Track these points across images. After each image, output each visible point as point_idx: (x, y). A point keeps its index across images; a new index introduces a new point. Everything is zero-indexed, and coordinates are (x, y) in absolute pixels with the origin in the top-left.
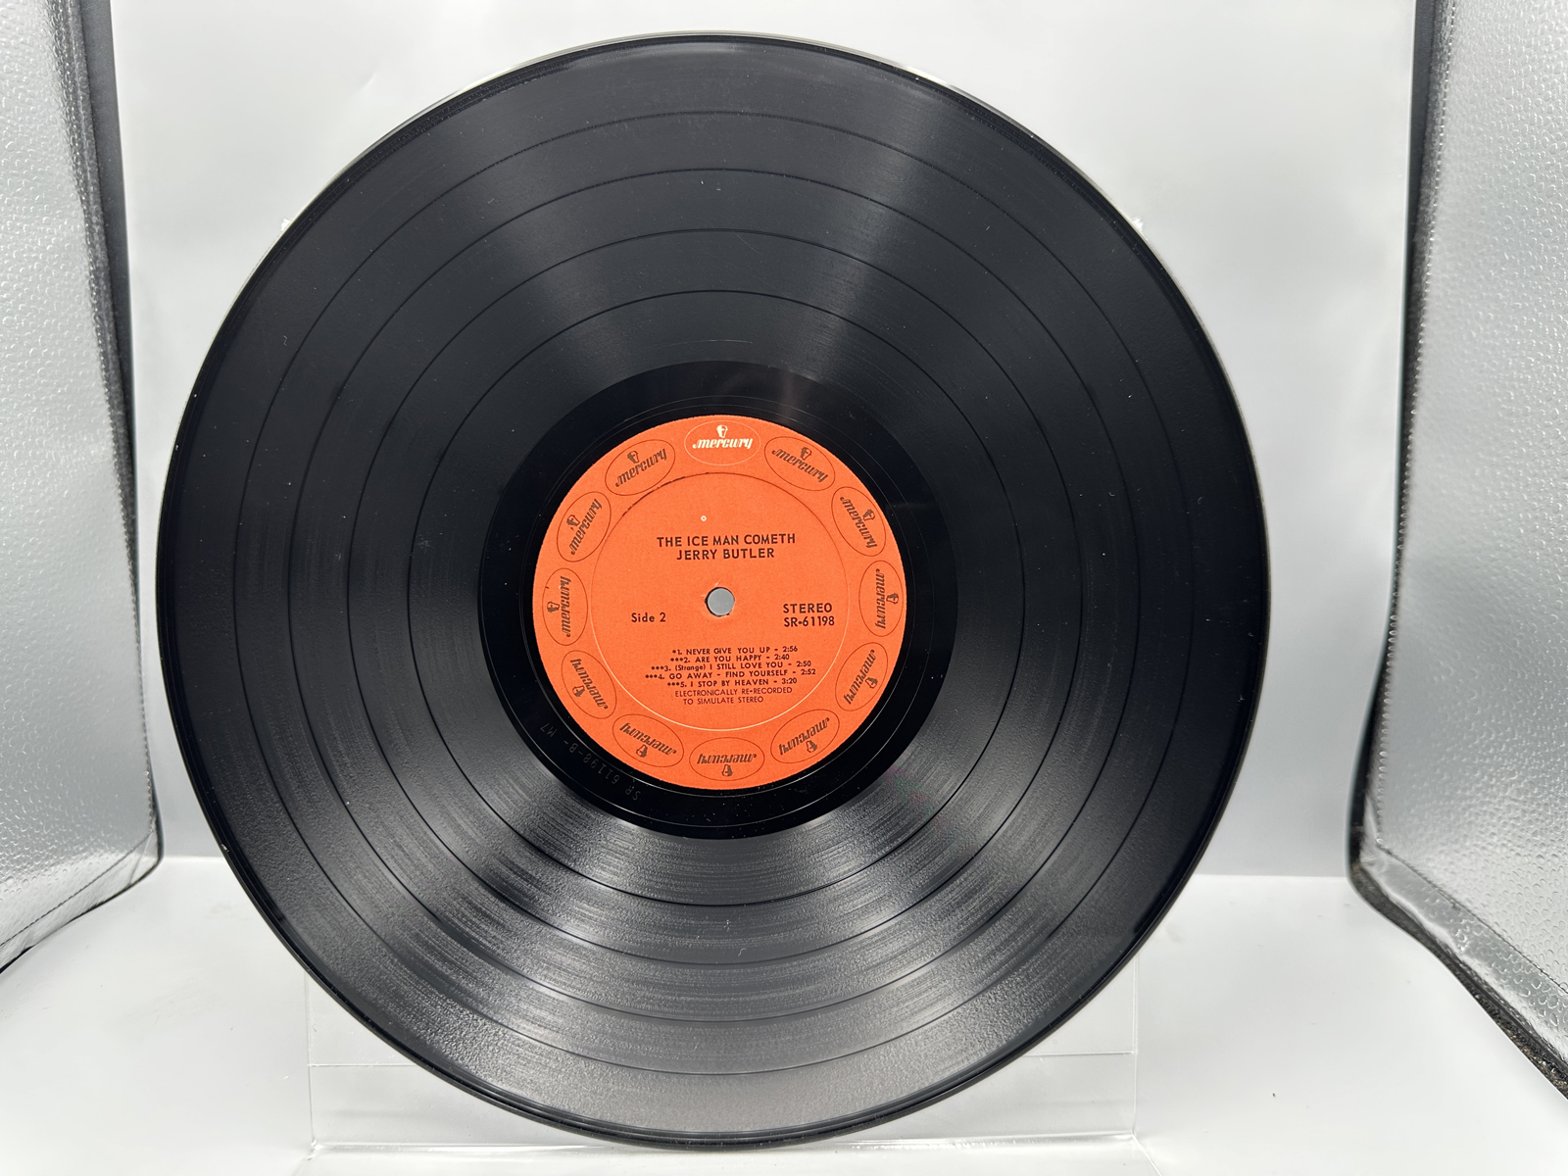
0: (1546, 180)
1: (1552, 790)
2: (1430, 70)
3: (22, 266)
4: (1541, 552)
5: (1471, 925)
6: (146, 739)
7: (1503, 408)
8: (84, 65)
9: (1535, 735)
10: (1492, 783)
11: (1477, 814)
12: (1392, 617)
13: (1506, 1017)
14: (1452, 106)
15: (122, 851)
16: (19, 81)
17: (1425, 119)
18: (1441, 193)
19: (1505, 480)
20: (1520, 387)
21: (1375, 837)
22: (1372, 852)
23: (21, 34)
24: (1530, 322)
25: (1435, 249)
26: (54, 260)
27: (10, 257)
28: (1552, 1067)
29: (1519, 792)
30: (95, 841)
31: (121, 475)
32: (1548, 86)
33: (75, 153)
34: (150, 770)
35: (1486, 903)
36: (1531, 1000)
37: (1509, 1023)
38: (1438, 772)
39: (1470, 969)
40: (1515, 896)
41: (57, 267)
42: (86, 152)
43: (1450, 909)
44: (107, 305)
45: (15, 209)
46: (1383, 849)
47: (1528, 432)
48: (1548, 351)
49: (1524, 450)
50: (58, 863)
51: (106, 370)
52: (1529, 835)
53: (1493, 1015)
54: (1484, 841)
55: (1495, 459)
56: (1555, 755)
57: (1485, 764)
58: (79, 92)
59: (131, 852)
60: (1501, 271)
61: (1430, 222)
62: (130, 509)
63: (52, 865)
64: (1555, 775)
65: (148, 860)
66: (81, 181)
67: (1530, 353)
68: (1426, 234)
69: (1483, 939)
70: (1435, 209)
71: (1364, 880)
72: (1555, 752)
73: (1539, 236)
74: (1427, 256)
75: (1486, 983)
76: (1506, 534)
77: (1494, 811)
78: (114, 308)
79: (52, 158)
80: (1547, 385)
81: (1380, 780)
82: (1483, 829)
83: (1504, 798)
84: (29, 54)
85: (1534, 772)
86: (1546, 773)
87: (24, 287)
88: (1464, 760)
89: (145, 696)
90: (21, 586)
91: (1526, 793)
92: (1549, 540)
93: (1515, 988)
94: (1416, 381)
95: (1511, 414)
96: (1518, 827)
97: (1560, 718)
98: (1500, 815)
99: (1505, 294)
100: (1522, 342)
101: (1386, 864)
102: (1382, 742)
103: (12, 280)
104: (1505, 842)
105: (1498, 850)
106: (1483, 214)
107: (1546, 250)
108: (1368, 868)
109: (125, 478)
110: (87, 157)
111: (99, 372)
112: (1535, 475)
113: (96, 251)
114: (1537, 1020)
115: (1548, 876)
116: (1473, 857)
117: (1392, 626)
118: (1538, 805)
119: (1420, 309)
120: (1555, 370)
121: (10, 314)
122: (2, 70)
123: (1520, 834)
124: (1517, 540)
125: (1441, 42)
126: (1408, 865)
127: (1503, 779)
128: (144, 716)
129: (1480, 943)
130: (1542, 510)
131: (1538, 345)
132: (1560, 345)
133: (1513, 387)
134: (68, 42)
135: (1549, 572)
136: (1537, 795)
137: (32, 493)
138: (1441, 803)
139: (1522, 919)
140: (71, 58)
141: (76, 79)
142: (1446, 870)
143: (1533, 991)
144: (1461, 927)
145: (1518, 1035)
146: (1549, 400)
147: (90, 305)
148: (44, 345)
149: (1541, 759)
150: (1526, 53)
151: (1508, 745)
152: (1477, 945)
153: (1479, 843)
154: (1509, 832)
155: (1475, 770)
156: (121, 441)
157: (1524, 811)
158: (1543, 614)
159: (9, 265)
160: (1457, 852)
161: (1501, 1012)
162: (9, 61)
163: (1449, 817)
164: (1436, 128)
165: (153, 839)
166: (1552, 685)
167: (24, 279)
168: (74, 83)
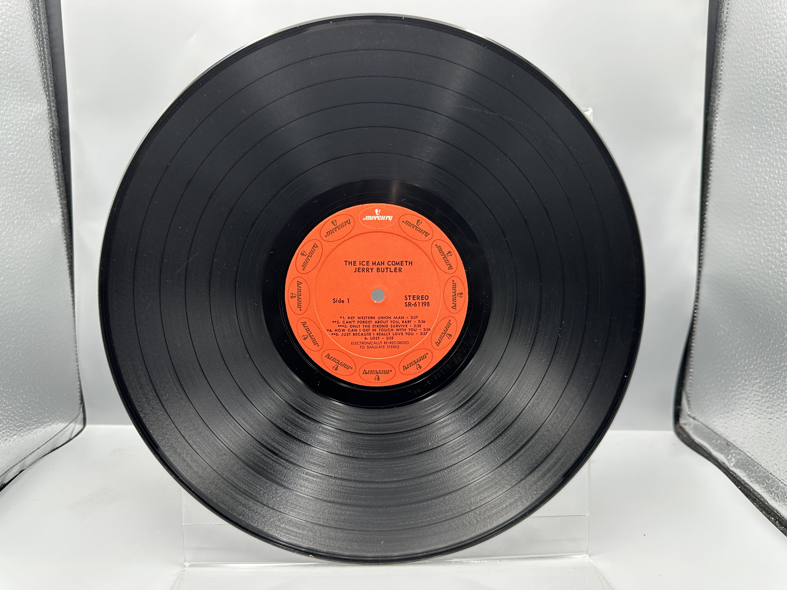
0: (774, 90)
1: (777, 387)
3: (18, 128)
4: (772, 271)
5: (735, 453)
6: (78, 366)
7: (753, 202)
8: (46, 27)
9: (768, 359)
10: (746, 383)
11: (739, 399)
12: (696, 304)
13: (754, 497)
14: (727, 54)
15: (67, 422)
16: (16, 34)
17: (713, 60)
18: (721, 96)
19: (754, 236)
20: (761, 191)
21: (687, 411)
22: (685, 418)
23: (17, 10)
24: (766, 160)
25: (718, 124)
26: (33, 125)
27: (12, 123)
28: (777, 520)
29: (760, 388)
30: (55, 416)
31: (65, 233)
32: (776, 45)
33: (43, 71)
34: (80, 381)
35: (743, 442)
36: (766, 488)
37: (755, 500)
38: (719, 378)
39: (735, 474)
40: (757, 438)
41: (35, 128)
42: (48, 71)
43: (725, 445)
44: (58, 147)
45: (14, 99)
46: (691, 417)
47: (765, 213)
48: (775, 174)
49: (763, 222)
50: (37, 428)
51: (58, 180)
52: (765, 408)
53: (747, 496)
54: (742, 412)
55: (748, 226)
56: (778, 369)
57: (743, 374)
58: (45, 40)
59: (71, 422)
60: (751, 135)
61: (715, 111)
62: (70, 250)
63: (35, 429)
64: (778, 379)
65: (79, 427)
66: (46, 85)
67: (766, 174)
68: (713, 117)
69: (741, 459)
70: (718, 104)
71: (681, 432)
72: (778, 368)
73: (771, 118)
74: (714, 127)
75: (743, 481)
76: (754, 263)
77: (747, 397)
78: (62, 149)
79: (32, 73)
80: (775, 190)
81: (690, 383)
82: (742, 406)
83: (752, 391)
84: (21, 21)
85: (767, 378)
86: (774, 378)
87: (19, 138)
88: (733, 373)
89: (77, 344)
90: (20, 288)
91: (764, 388)
92: (776, 266)
93: (758, 482)
94: (708, 188)
95: (756, 204)
96: (759, 404)
97: (781, 351)
98: (750, 399)
99: (753, 146)
100: (762, 170)
101: (693, 424)
102: (691, 365)
103: (13, 134)
104: (753, 412)
105: (749, 416)
106: (742, 107)
107: (774, 124)
108: (684, 427)
109: (67, 235)
110: (48, 73)
111: (55, 181)
112: (769, 234)
114: (769, 498)
115: (774, 428)
116: (737, 420)
117: (696, 308)
118: (770, 393)
119: (710, 153)
120: (779, 183)
121: (12, 152)
123: (760, 408)
124: (759, 265)
125: (721, 22)
126: (703, 424)
127: (752, 381)
128: (77, 354)
129: (740, 461)
130: (772, 250)
131: (770, 170)
132: (781, 171)
133: (758, 191)
134: (39, 15)
135: (776, 281)
136: (769, 389)
137: (24, 242)
138: (720, 394)
139: (761, 449)
140: (40, 23)
141: (43, 33)
142: (723, 426)
143: (767, 484)
144: (730, 454)
145: (760, 505)
146: (776, 197)
147: (50, 147)
148: (29, 168)
149: (771, 371)
150: (765, 29)
151: (754, 365)
152: (739, 462)
153: (740, 413)
154: (755, 407)
155: (738, 378)
156: (65, 216)
157: (762, 397)
158: (772, 301)
159: (12, 127)
160: (728, 417)
161: (751, 494)
162: (12, 24)
163: (725, 400)
164: (718, 65)
165: (81, 416)
166: (777, 335)
167: (19, 134)
168: (42, 35)
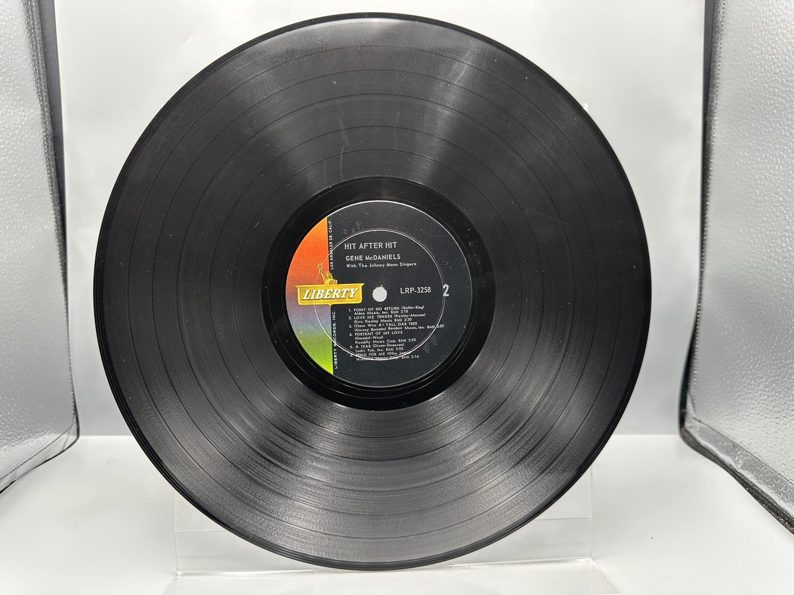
0: (773, 87)
1: (783, 385)
2: (712, 37)
3: (11, 132)
4: (775, 267)
5: (742, 454)
6: (71, 375)
7: (754, 199)
8: (40, 32)
9: (773, 358)
10: (752, 383)
11: (745, 399)
12: (699, 304)
13: (762, 498)
14: (724, 53)
15: (60, 433)
16: (9, 38)
17: (710, 60)
18: (720, 96)
19: (755, 234)
20: (762, 188)
21: (692, 414)
22: (691, 422)
23: (10, 14)
24: (766, 157)
25: (717, 123)
26: (26, 129)
27: (5, 127)
28: (786, 521)
29: (766, 387)
30: (47, 426)
31: (59, 240)
32: (773, 41)
33: (36, 76)
34: (73, 391)
35: (750, 443)
36: (774, 489)
37: (763, 501)
38: (724, 379)
39: (743, 476)
40: (764, 438)
41: (28, 132)
42: (41, 76)
43: (732, 447)
44: (52, 153)
45: (7, 103)
46: (697, 420)
47: (766, 210)
48: (775, 170)
49: (765, 219)
50: (29, 437)
51: (52, 186)
52: (771, 408)
53: (755, 497)
54: (748, 412)
55: (750, 224)
56: (784, 367)
57: (748, 374)
58: (38, 45)
59: (64, 433)
60: (750, 133)
61: (714, 110)
62: (63, 257)
63: (26, 438)
64: (784, 377)
65: (72, 438)
66: (39, 90)
67: (766, 171)
68: (712, 116)
69: (749, 460)
70: (716, 104)
71: (687, 436)
72: (784, 366)
73: (770, 114)
74: (713, 127)
75: (751, 482)
76: (757, 260)
77: (753, 397)
78: (55, 155)
79: (25, 78)
80: (775, 186)
81: (694, 385)
82: (748, 406)
83: (758, 390)
84: (14, 25)
85: (773, 376)
86: (779, 376)
87: (11, 142)
88: (737, 373)
90: (11, 294)
91: (769, 386)
92: (779, 262)
93: (766, 483)
94: (709, 188)
95: (757, 201)
96: (766, 404)
97: (786, 348)
98: (756, 399)
99: (753, 143)
100: (762, 167)
101: (698, 427)
102: (695, 367)
103: (6, 139)
104: (759, 412)
105: (755, 416)
106: (741, 105)
107: (773, 121)
108: (689, 430)
109: (61, 241)
110: (42, 78)
111: (48, 187)
112: (771, 230)
113: (46, 126)
114: (778, 498)
115: (781, 427)
116: (743, 420)
117: (699, 309)
118: (776, 392)
119: (710, 153)
120: (779, 179)
121: (4, 156)
122: (1, 32)
123: (766, 407)
124: (762, 262)
125: (718, 22)
126: (709, 427)
127: (758, 381)
128: (70, 363)
129: (748, 463)
130: (774, 247)
131: (770, 167)
132: (781, 167)
133: (758, 188)
134: (33, 20)
135: (779, 277)
136: (775, 387)
137: (16, 247)
138: (726, 395)
139: (769, 449)
140: (34, 28)
141: (37, 38)
142: (729, 428)
143: (775, 484)
144: (737, 455)
145: (769, 506)
146: (776, 194)
147: (44, 153)
148: (21, 172)
149: (777, 370)
150: (761, 26)
151: (760, 364)
152: (746, 464)
153: (746, 413)
154: (761, 407)
155: (743, 377)
156: (58, 222)
157: (768, 396)
158: (776, 298)
159: (4, 131)
160: (734, 418)
161: (760, 496)
162: (4, 28)
163: (730, 401)
164: (716, 64)
165: (75, 427)
167: (12, 138)
168: (36, 40)
